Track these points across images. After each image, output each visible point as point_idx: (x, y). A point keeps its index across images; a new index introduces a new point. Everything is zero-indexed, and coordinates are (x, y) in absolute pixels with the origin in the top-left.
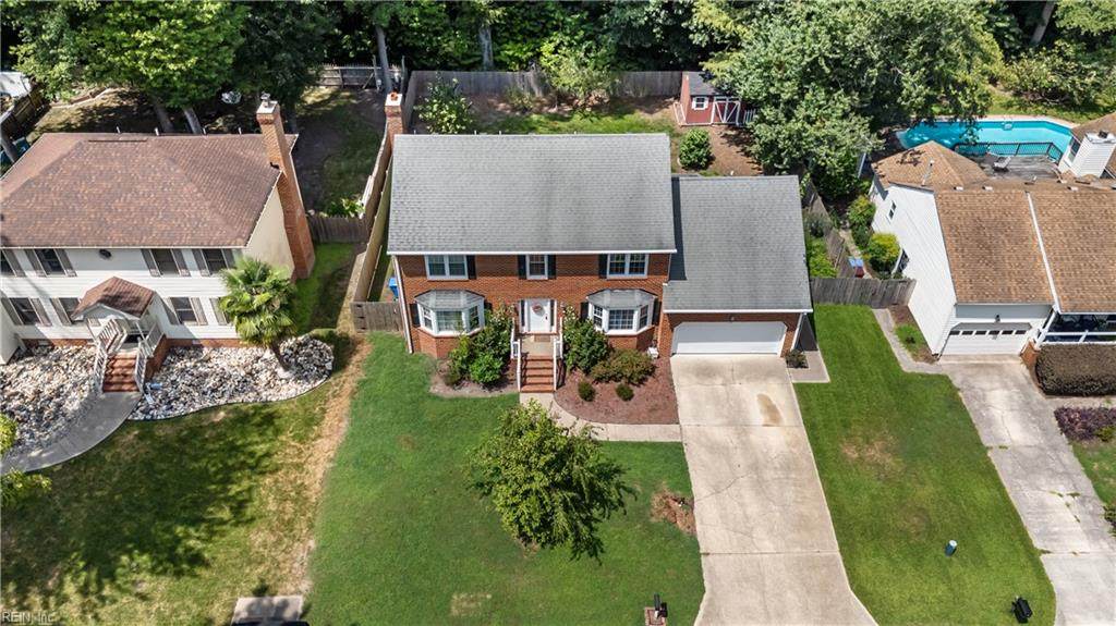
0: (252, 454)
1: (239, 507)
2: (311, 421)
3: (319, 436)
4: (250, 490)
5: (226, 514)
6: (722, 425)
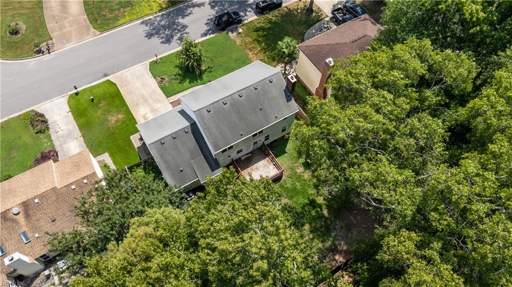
0: (268, 51)
1: (259, 42)
4: (261, 45)
5: (260, 39)
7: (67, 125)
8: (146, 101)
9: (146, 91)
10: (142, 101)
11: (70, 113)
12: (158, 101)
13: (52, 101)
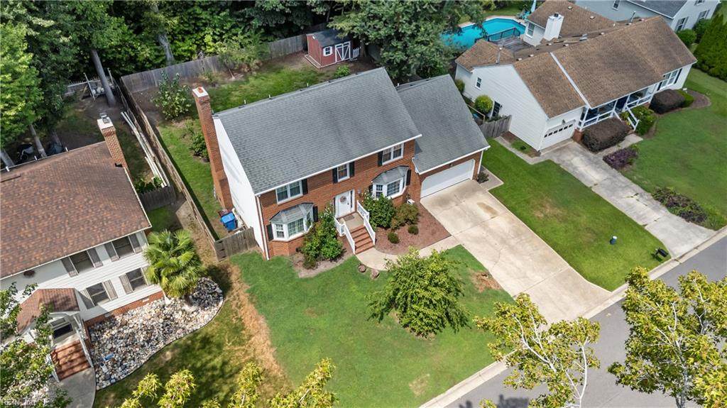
2: (237, 330)
3: (251, 336)
6: (472, 227)
7: (629, 205)
8: (503, 241)
9: (512, 263)
10: (513, 242)
11: (640, 223)
12: (478, 240)
13: (696, 248)
